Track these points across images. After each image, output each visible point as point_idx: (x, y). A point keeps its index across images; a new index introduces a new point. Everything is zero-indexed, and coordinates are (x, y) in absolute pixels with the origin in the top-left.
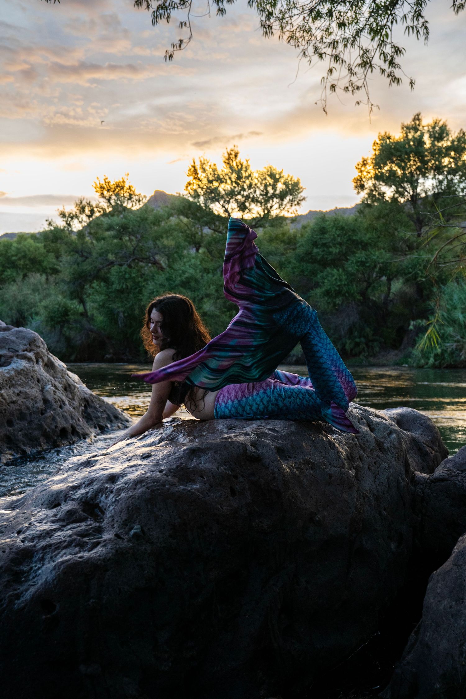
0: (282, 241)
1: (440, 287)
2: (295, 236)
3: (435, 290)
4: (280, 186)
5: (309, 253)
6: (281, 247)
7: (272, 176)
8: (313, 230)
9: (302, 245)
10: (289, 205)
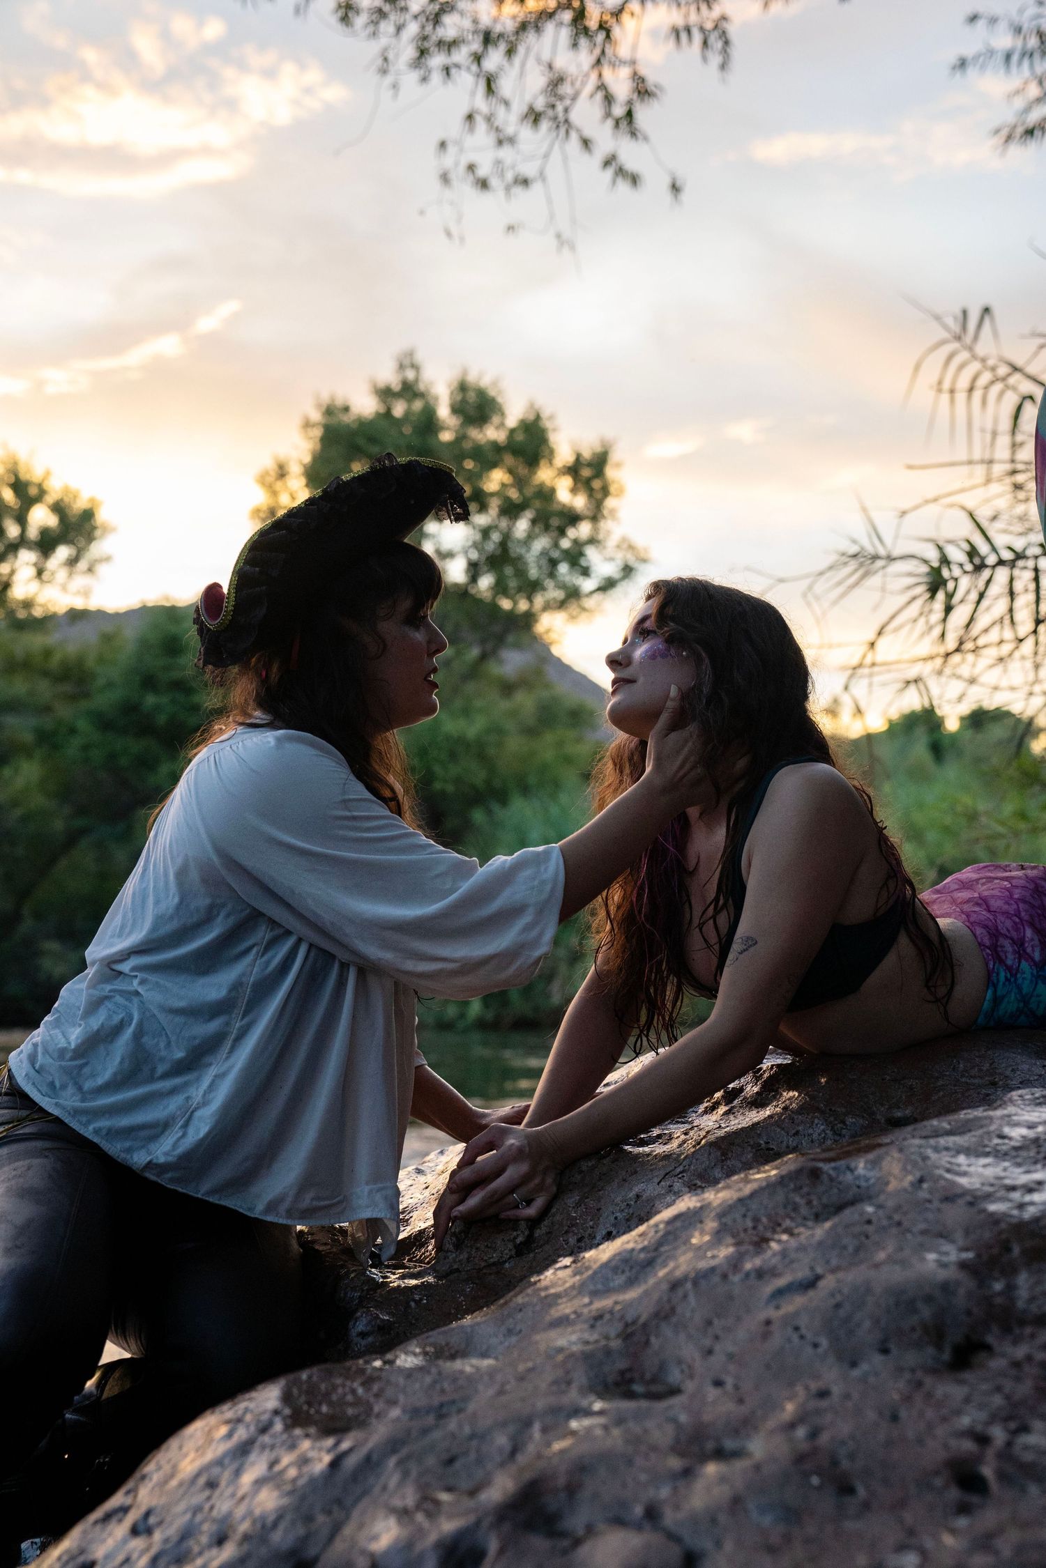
0: (46, 673)
1: (489, 812)
2: (80, 661)
3: (478, 816)
4: (41, 517)
5: (130, 708)
6: (45, 689)
7: (19, 486)
8: (144, 644)
9: (110, 685)
10: (62, 574)
